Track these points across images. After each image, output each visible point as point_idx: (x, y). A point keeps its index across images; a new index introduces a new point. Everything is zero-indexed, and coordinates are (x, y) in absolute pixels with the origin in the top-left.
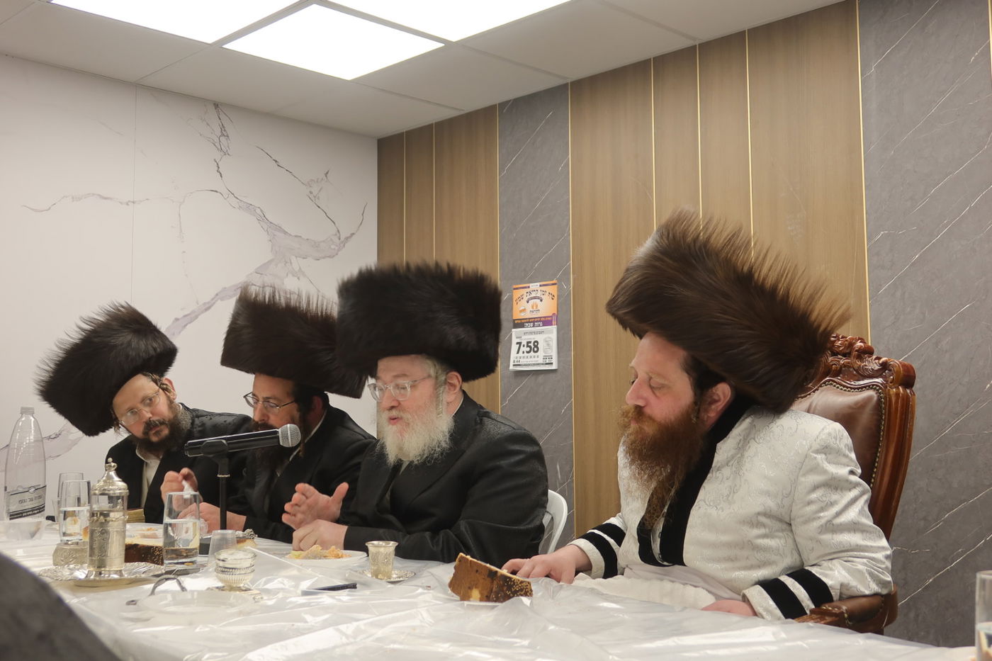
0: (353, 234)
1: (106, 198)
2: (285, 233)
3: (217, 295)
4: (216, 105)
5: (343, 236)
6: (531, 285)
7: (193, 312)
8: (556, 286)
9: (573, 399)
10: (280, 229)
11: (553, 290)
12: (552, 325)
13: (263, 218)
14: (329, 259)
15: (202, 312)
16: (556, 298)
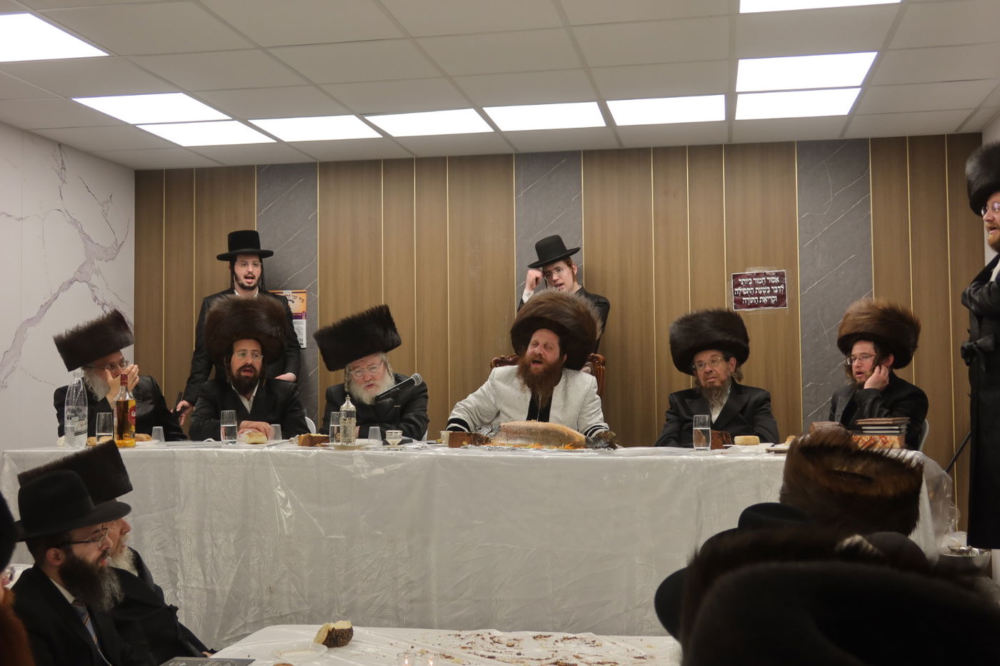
0: (123, 242)
1: (9, 216)
2: (92, 241)
3: (60, 288)
4: (60, 145)
5: (119, 243)
6: (284, 291)
7: (49, 300)
8: (305, 294)
9: (318, 367)
10: (89, 239)
11: (304, 296)
12: (301, 318)
13: (81, 231)
14: (111, 261)
15: (53, 301)
16: (305, 302)
